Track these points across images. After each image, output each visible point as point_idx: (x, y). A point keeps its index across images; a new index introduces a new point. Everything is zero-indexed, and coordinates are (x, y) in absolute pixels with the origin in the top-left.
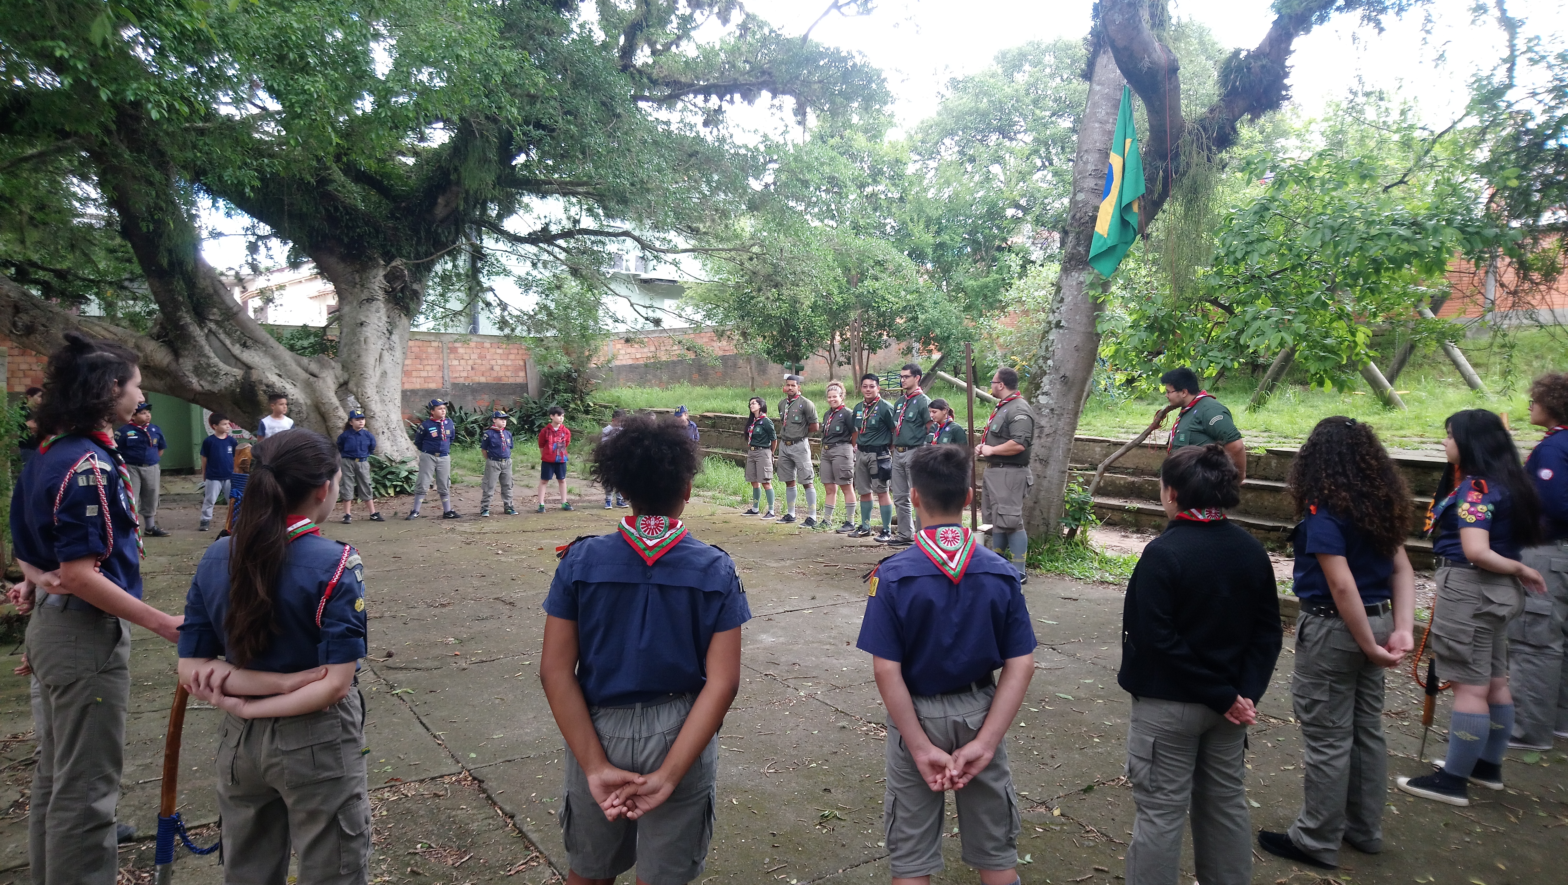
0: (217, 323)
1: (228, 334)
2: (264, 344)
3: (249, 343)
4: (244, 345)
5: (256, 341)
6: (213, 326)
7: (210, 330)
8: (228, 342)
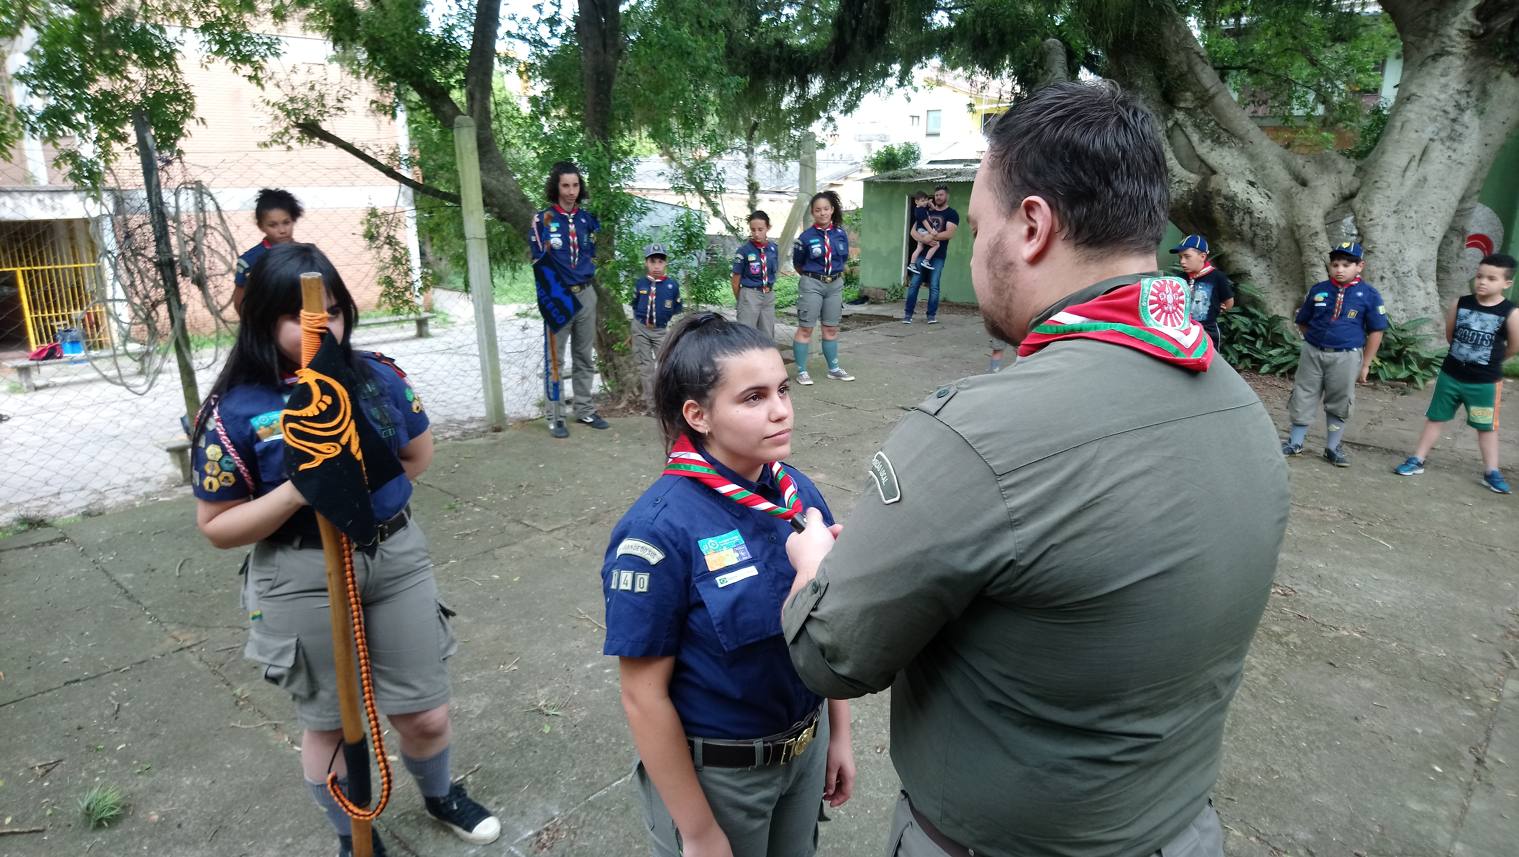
0: (1187, 111)
1: (1197, 126)
2: (1241, 139)
3: (1224, 137)
4: (1217, 141)
5: (1232, 134)
6: (1180, 116)
7: (1176, 123)
8: (1195, 138)
